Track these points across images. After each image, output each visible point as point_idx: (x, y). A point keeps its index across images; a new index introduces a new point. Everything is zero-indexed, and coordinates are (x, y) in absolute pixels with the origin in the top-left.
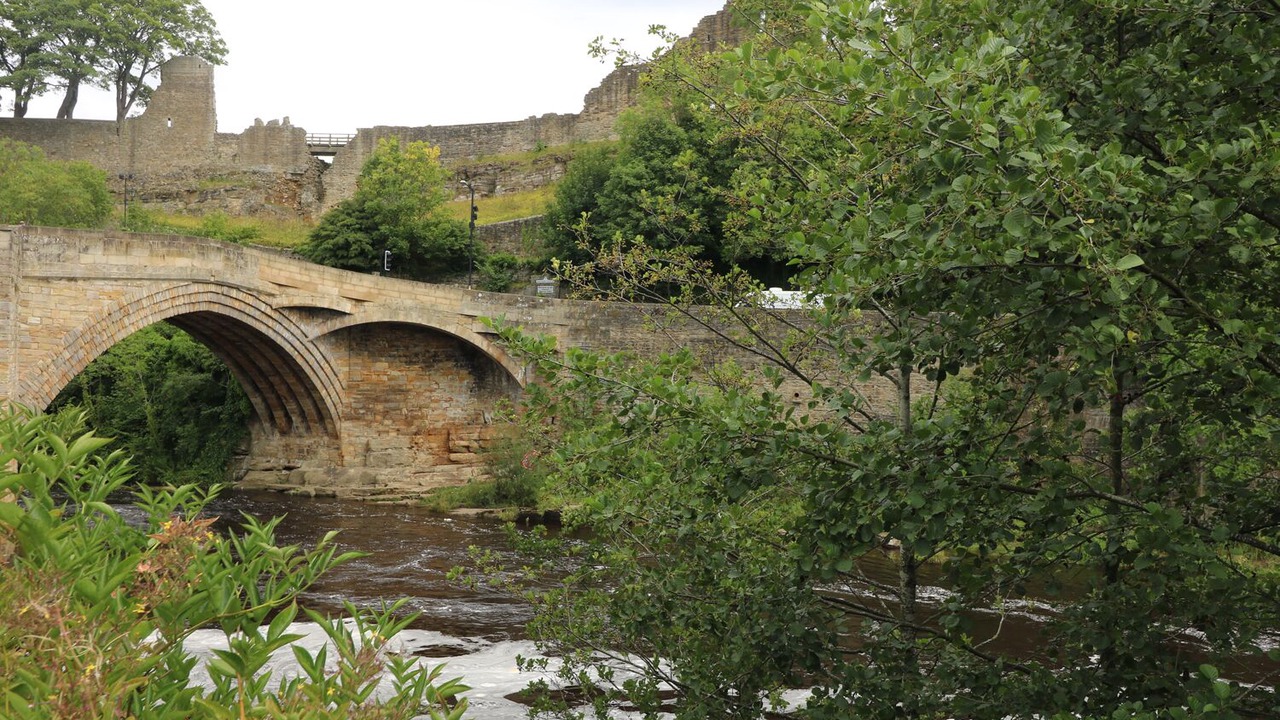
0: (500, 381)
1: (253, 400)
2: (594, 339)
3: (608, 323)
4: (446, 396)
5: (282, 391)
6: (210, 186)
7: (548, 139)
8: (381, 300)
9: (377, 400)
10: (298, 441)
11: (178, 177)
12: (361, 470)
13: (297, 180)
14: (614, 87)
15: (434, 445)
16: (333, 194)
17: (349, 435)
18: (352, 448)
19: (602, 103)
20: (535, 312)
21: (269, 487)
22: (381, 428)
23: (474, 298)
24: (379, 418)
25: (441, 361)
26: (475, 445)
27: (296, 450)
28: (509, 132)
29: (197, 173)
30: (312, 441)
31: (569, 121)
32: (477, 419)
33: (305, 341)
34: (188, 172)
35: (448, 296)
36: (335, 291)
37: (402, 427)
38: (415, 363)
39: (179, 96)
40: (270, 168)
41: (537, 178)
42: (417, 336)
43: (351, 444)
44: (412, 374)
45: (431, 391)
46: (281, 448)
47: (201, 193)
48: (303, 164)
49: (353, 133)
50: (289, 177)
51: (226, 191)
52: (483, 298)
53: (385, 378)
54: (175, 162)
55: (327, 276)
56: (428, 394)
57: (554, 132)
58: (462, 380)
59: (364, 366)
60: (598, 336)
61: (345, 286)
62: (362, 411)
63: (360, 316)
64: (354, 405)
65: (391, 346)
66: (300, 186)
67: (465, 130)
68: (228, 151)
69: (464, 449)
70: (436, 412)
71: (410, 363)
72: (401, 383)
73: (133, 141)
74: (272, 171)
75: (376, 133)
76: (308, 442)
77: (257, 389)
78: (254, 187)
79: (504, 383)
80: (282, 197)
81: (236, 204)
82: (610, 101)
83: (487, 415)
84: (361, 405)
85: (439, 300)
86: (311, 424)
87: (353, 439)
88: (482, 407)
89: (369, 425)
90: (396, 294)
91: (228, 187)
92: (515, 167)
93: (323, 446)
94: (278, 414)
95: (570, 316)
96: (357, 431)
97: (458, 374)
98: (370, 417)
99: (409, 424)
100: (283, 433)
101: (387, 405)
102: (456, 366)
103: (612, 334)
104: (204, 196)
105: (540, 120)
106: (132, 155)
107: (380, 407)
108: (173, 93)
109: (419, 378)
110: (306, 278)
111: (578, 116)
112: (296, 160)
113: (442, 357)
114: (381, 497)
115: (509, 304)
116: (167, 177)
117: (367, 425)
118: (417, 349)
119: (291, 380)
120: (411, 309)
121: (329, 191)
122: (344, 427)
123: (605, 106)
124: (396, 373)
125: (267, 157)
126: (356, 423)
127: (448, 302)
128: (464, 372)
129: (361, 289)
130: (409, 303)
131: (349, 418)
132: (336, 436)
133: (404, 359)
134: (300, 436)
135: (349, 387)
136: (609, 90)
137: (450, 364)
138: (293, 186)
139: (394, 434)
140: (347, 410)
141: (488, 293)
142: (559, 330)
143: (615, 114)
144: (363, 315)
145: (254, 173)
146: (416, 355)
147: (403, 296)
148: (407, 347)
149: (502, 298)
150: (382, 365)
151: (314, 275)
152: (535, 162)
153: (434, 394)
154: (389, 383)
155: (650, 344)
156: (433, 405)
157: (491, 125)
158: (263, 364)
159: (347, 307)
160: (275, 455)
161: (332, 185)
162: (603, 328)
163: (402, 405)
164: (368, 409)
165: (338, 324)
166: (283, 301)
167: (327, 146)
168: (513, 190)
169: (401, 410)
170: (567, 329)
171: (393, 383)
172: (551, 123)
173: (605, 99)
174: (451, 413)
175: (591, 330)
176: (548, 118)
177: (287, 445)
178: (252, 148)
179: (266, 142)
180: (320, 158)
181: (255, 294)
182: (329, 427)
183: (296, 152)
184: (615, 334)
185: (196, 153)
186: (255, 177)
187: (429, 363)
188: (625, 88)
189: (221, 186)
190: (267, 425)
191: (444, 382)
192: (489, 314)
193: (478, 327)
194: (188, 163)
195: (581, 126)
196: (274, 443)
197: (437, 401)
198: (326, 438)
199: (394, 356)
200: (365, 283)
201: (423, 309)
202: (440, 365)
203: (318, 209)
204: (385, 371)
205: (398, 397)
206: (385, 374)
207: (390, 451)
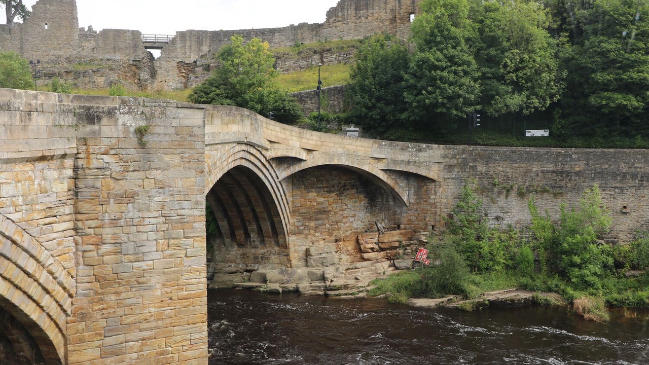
0: (388, 201)
1: (220, 223)
2: (465, 171)
3: (475, 161)
4: (352, 213)
5: (249, 216)
6: (81, 68)
7: (303, 39)
8: (322, 149)
9: (310, 219)
10: (253, 251)
11: (55, 62)
12: (307, 270)
13: (137, 65)
14: (346, 7)
15: (350, 248)
16: (161, 73)
17: (294, 245)
18: (296, 255)
19: (338, 16)
20: (421, 154)
21: (238, 286)
22: (314, 239)
23: (380, 146)
24: (312, 231)
25: (348, 189)
26: (376, 247)
27: (252, 257)
28: (277, 34)
29: (68, 60)
30: (265, 250)
31: (316, 27)
32: (371, 228)
33: (277, 181)
34: (62, 59)
35: (363, 144)
36: (297, 144)
37: (327, 237)
38: (333, 192)
39: (52, 8)
40: (118, 57)
41: (303, 63)
42: (334, 172)
43: (296, 252)
44: (331, 200)
45: (343, 211)
46: (239, 256)
47: (76, 73)
48: (141, 55)
49: (172, 34)
50: (131, 62)
51: (93, 71)
52: (385, 145)
53: (315, 203)
54: (52, 53)
55: (294, 134)
56: (341, 213)
57: (307, 35)
58: (360, 201)
59: (302, 196)
60: (468, 170)
61: (304, 141)
62: (302, 228)
63: (311, 161)
64: (296, 224)
65: (318, 181)
66: (139, 68)
67: (247, 33)
68: (89, 45)
69: (370, 251)
70: (346, 225)
71: (330, 192)
72: (324, 206)
73: (21, 39)
74: (119, 58)
75: (188, 35)
76: (261, 251)
77: (226, 215)
78: (111, 69)
79: (391, 203)
80: (127, 76)
81: (100, 80)
82: (343, 16)
83: (379, 225)
84: (301, 224)
85: (358, 148)
86: (266, 239)
87: (297, 248)
88: (374, 219)
89: (306, 237)
90: (332, 145)
91: (94, 69)
92: (286, 56)
93: (274, 254)
94: (240, 233)
95: (445, 156)
96: (299, 242)
97: (358, 197)
98: (306, 232)
99: (330, 234)
100: (241, 245)
101: (317, 222)
102: (357, 192)
103: (479, 168)
104: (77, 75)
105: (297, 27)
106: (21, 48)
107: (312, 224)
108: (48, 6)
109: (336, 202)
110: (283, 136)
111: (322, 25)
112: (135, 51)
113: (349, 187)
114: (342, 292)
115: (403, 149)
116: (48, 62)
117: (305, 238)
118: (334, 182)
119: (259, 210)
120: (342, 154)
121: (159, 72)
122: (292, 240)
123: (340, 19)
124: (321, 200)
125: (115, 49)
126: (298, 236)
127: (363, 149)
128: (362, 196)
129: (311, 142)
130: (340, 150)
131: (295, 233)
132: (285, 246)
133: (326, 189)
134: (256, 247)
135: (294, 211)
136: (343, 9)
137: (354, 191)
138: (134, 68)
139: (322, 242)
140: (292, 228)
141: (389, 142)
142: (437, 166)
143: (347, 24)
144: (312, 160)
145: (108, 60)
146: (333, 186)
147: (337, 146)
148: (327, 181)
149: (398, 145)
150: (313, 194)
151: (287, 133)
152: (299, 53)
153: (345, 212)
154: (317, 207)
155: (510, 175)
156: (344, 220)
157: (264, 30)
158: (241, 199)
159: (303, 155)
160: (234, 262)
161: (160, 68)
162: (472, 164)
163: (326, 221)
164: (305, 226)
165: (297, 168)
166: (271, 154)
167: (155, 43)
168: (288, 70)
169: (325, 225)
170: (442, 166)
171: (320, 206)
172: (305, 29)
173: (340, 14)
174: (355, 225)
175: (463, 165)
176: (302, 26)
177: (244, 254)
178: (105, 43)
179: (115, 40)
180: (148, 50)
181: (260, 149)
182: (281, 241)
183: (136, 47)
184: (481, 168)
185: (66, 46)
186: (110, 63)
187: (342, 191)
188: (353, 8)
189: (89, 68)
190: (228, 241)
191: (350, 203)
192: (389, 157)
193: (382, 165)
194: (61, 53)
195: (325, 31)
196: (233, 253)
197: (346, 217)
198: (277, 248)
199: (320, 187)
200: (314, 138)
201: (349, 155)
202: (348, 192)
203: (152, 83)
204: (315, 198)
205: (323, 216)
206: (315, 200)
207: (324, 255)
